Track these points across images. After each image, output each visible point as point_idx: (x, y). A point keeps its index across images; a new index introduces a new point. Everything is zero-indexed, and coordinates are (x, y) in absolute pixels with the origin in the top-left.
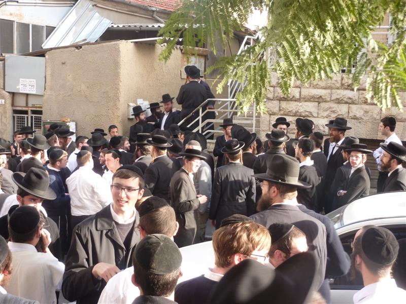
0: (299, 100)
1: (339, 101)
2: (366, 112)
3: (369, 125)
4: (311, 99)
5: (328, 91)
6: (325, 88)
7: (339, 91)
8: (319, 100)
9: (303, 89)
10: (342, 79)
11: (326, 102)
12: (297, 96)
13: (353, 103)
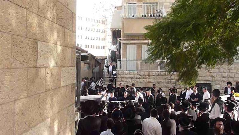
0: (127, 78)
1: (137, 78)
2: (143, 81)
3: (144, 84)
4: (130, 78)
5: (134, 76)
6: (133, 75)
7: (137, 76)
8: (132, 78)
9: (128, 75)
10: (137, 73)
11: (133, 78)
12: (126, 77)
13: (140, 79)
